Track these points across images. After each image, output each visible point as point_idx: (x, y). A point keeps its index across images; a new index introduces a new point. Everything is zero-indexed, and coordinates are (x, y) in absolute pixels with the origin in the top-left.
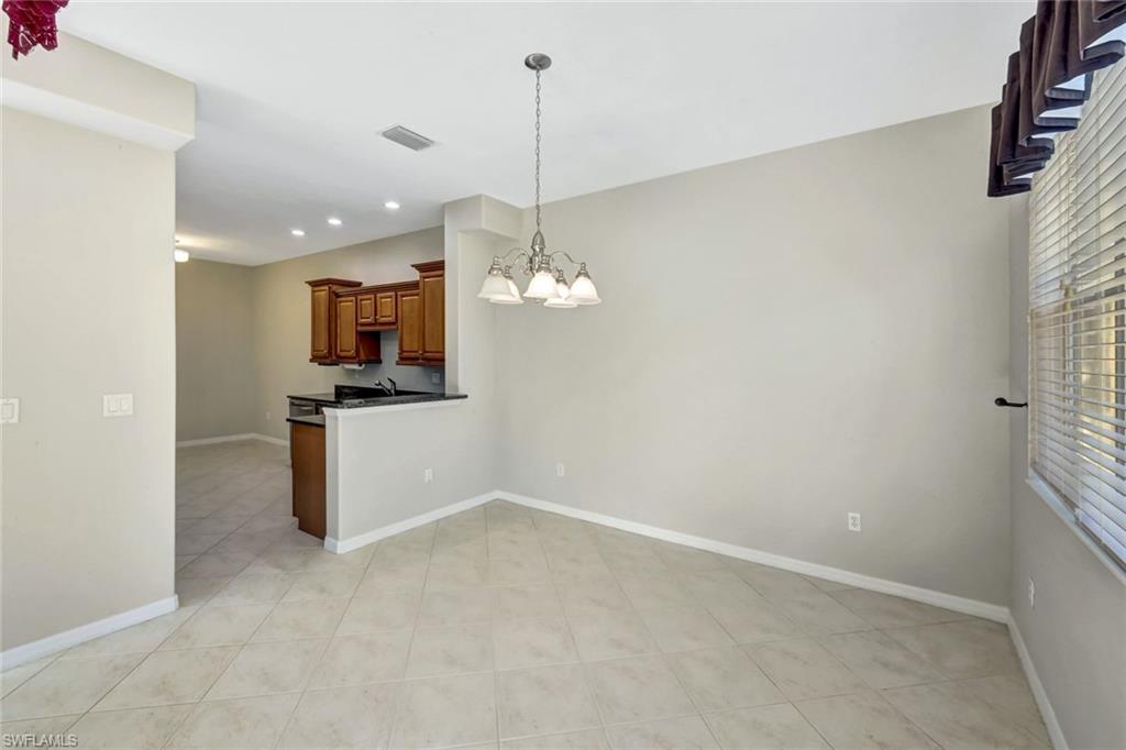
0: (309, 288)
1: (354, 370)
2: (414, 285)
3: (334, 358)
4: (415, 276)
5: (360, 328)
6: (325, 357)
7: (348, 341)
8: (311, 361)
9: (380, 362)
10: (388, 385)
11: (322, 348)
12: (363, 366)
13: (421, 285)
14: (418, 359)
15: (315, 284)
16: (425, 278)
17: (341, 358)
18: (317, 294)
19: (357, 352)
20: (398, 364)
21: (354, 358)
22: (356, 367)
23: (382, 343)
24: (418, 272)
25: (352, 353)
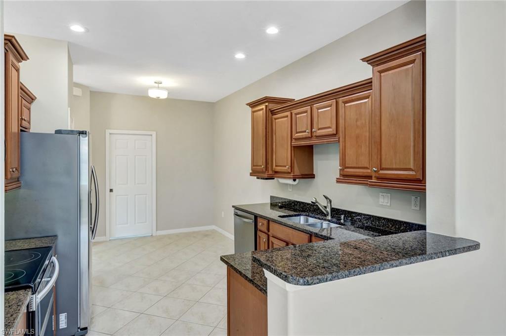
0: (249, 109)
1: (287, 184)
2: (367, 85)
3: (270, 172)
4: (366, 72)
5: (295, 143)
6: (263, 172)
7: (283, 155)
8: (251, 174)
9: (312, 176)
10: (322, 203)
11: (260, 163)
12: (297, 180)
13: (375, 84)
14: (370, 177)
15: (253, 105)
16: (380, 72)
17: (276, 172)
18: (255, 114)
19: (292, 167)
20: (338, 181)
21: (289, 173)
22: (290, 182)
23: (315, 157)
24: (370, 67)
25: (287, 168)
